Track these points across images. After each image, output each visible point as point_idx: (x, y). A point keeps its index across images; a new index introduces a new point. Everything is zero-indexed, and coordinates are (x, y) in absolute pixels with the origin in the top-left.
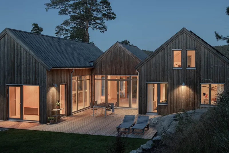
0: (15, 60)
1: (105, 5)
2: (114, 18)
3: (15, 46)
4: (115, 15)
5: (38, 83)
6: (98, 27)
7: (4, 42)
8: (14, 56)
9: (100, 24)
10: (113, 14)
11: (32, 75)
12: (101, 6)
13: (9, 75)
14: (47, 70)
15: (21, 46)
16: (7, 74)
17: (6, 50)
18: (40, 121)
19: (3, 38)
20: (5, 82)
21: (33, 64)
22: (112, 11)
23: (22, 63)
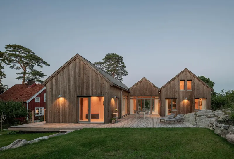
0: (85, 78)
1: (123, 68)
2: (127, 75)
3: (85, 68)
4: (128, 73)
5: (103, 94)
6: (118, 79)
7: (76, 64)
8: (84, 75)
9: (119, 77)
10: (127, 72)
11: (98, 89)
12: (120, 68)
13: (79, 89)
14: (110, 85)
15: (89, 67)
16: (77, 89)
17: (77, 70)
18: (104, 122)
19: (74, 62)
20: (76, 93)
21: (99, 81)
22: (126, 71)
23: (90, 80)
